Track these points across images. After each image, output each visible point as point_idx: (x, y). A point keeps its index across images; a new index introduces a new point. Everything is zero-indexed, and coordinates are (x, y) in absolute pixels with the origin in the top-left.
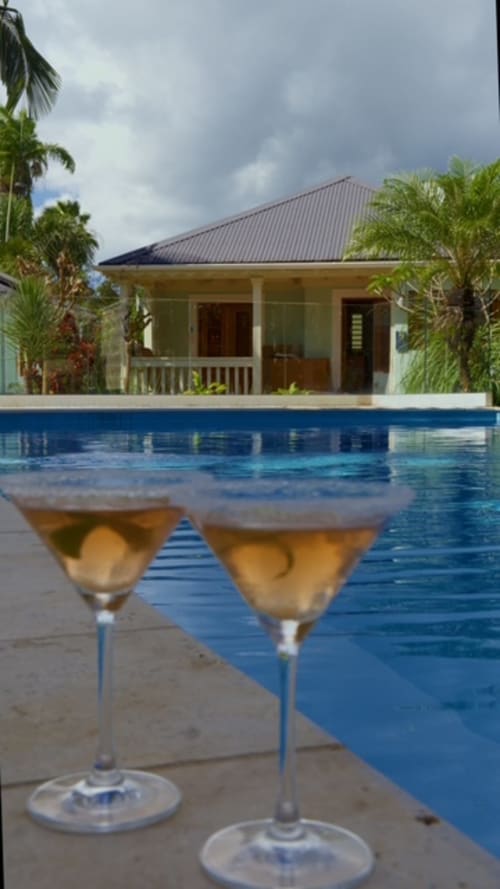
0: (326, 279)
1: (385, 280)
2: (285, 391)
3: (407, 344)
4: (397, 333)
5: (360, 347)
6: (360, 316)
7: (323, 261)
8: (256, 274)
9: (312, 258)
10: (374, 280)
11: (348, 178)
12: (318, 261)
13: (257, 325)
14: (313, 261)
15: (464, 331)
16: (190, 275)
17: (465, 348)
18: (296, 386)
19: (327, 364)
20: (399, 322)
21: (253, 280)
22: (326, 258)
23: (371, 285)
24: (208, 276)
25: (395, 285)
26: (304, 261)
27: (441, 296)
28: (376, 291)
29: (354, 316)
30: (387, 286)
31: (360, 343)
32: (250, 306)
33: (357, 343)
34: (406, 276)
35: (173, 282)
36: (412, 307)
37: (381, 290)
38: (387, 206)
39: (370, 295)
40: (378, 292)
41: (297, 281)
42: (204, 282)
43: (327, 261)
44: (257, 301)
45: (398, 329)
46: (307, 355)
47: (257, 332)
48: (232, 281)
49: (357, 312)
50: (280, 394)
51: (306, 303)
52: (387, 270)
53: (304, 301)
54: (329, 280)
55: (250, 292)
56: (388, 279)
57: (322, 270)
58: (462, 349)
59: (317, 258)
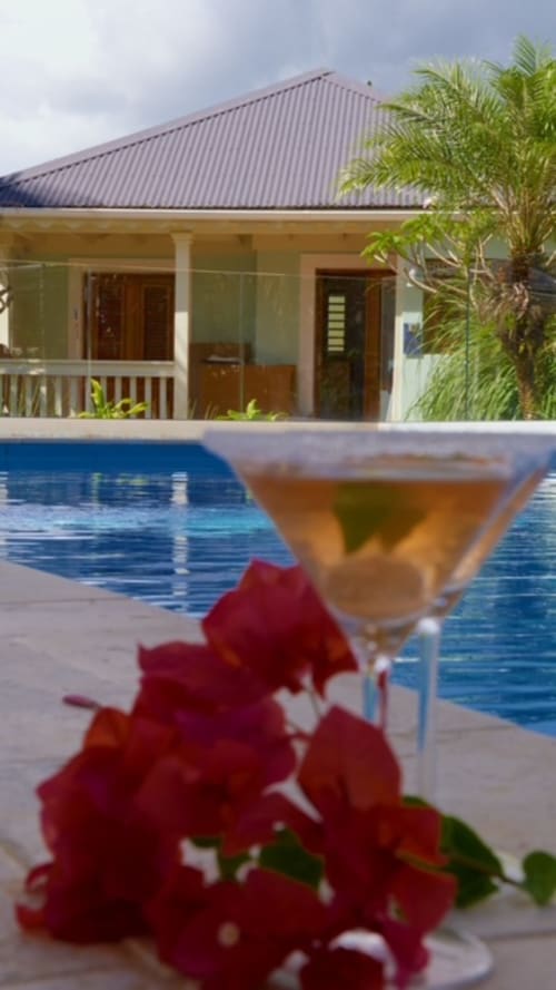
0: (291, 237)
1: (391, 241)
2: (242, 414)
3: (422, 342)
4: (406, 326)
5: (342, 349)
6: (341, 300)
7: (289, 208)
8: (182, 226)
9: (271, 204)
10: (375, 239)
11: (326, 74)
12: (281, 208)
13: (182, 310)
14: (273, 208)
15: (529, 322)
16: (74, 226)
17: (530, 348)
18: (257, 406)
19: (292, 374)
20: (410, 308)
21: (175, 237)
22: (294, 204)
23: (369, 249)
24: (104, 227)
25: (406, 248)
26: (259, 208)
27: (480, 268)
28: (377, 257)
29: (332, 299)
30: (394, 251)
31: (341, 342)
32: (171, 277)
33: (336, 343)
34: (424, 234)
35: (43, 237)
36: (435, 285)
37: (385, 256)
38: (412, 114)
39: (368, 265)
40: (381, 260)
41: (244, 239)
42: (95, 239)
43: (296, 208)
44: (182, 268)
45: (407, 319)
46: (258, 360)
47: (181, 322)
48: (140, 238)
49: (336, 293)
50: (231, 419)
51: (259, 274)
52: (394, 224)
53: (255, 270)
54: (295, 240)
55: (172, 257)
56: (396, 239)
57: (286, 222)
58: (526, 351)
59: (279, 204)
